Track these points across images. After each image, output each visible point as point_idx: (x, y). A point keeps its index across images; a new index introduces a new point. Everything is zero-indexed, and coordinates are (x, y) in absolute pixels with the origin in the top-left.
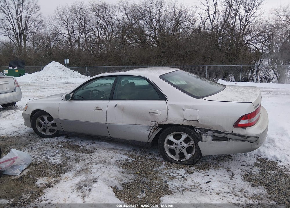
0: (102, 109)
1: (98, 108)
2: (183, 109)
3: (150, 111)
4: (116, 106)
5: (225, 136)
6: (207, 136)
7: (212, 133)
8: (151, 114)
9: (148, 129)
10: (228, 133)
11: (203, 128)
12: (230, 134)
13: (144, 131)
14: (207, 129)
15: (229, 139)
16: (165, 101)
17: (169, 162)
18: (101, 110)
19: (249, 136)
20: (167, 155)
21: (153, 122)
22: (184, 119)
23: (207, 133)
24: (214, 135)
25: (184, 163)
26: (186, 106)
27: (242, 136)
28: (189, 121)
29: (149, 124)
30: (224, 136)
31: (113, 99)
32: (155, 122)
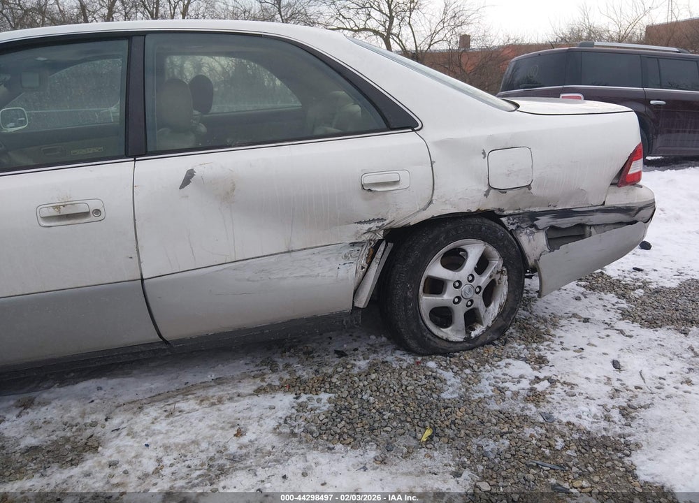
0: (97, 212)
1: (64, 211)
2: (484, 153)
3: (368, 180)
4: (186, 181)
5: (582, 222)
6: (532, 233)
7: (551, 220)
8: (367, 189)
9: (346, 256)
10: (590, 209)
11: (526, 210)
12: (597, 211)
13: (331, 270)
14: (537, 210)
15: (590, 226)
16: (413, 130)
17: (436, 354)
18: (92, 218)
19: (642, 205)
20: (429, 336)
21: (367, 227)
22: (490, 187)
23: (533, 226)
24: (553, 228)
25: (481, 340)
26: (491, 139)
27: (626, 210)
28: (503, 191)
29: (350, 233)
30: (579, 222)
31: (149, 149)
32: (382, 220)
